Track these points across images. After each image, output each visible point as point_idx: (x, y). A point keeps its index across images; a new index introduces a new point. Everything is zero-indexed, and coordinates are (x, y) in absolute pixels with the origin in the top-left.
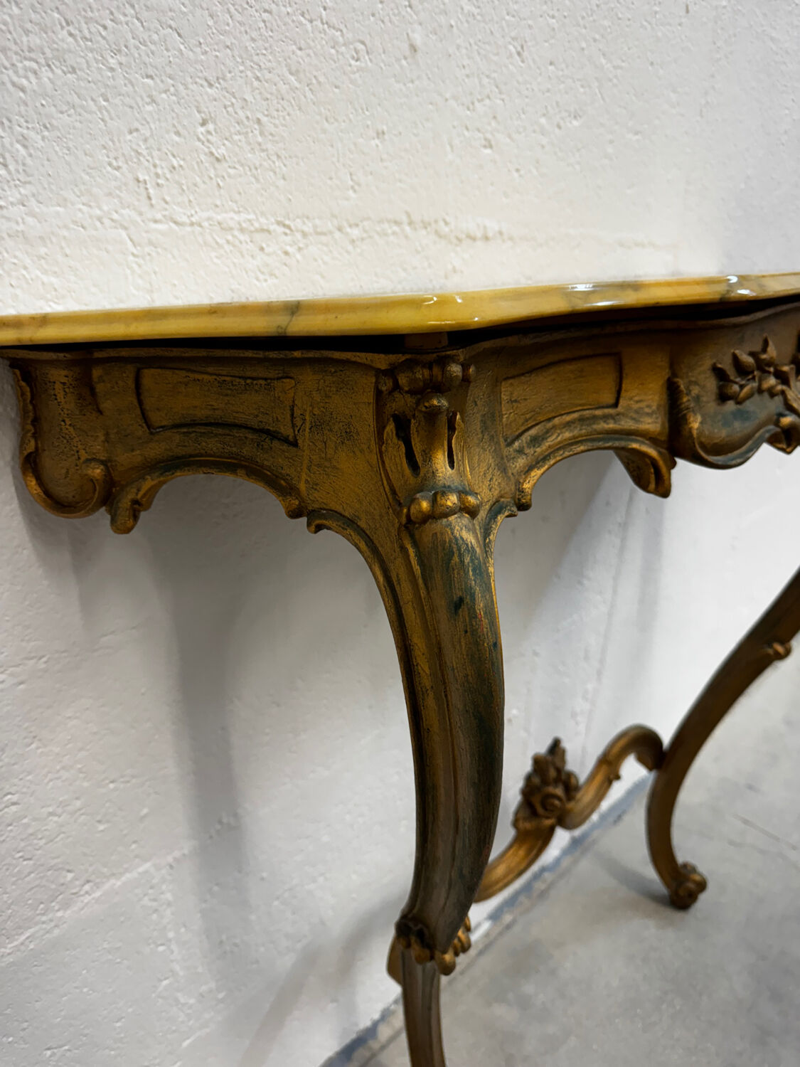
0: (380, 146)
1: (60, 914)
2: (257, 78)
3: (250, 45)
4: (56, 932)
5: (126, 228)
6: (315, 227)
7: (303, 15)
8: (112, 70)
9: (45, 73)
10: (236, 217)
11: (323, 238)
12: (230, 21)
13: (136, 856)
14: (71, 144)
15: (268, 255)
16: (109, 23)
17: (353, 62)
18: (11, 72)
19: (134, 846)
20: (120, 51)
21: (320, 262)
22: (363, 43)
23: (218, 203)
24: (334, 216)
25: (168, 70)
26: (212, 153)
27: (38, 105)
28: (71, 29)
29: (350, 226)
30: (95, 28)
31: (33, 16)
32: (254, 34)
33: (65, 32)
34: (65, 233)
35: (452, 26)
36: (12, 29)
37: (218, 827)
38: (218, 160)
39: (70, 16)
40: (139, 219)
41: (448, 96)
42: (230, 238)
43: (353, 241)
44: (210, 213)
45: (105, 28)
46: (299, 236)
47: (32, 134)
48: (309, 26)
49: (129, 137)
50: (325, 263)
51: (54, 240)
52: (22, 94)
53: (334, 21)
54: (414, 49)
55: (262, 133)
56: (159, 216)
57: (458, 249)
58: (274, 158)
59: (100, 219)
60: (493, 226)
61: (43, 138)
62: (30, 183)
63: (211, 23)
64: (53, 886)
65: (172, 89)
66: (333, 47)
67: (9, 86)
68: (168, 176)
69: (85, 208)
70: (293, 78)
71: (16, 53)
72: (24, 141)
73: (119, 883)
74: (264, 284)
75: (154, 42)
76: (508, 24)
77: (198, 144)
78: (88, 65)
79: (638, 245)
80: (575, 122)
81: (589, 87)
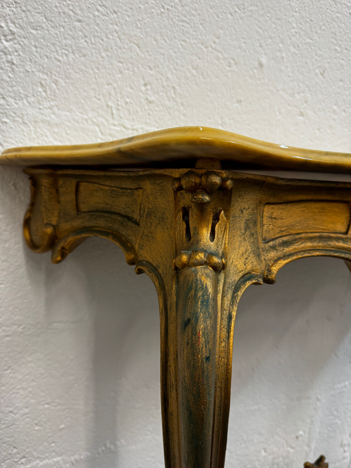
0: (239, 107)
2: (175, 69)
3: (173, 55)
5: (98, 126)
7: (202, 44)
8: (103, 58)
9: (71, 56)
12: (164, 43)
13: (54, 451)
14: (78, 86)
16: (105, 39)
17: (227, 68)
18: (55, 54)
19: (53, 445)
20: (108, 50)
22: (233, 60)
23: (148, 121)
25: (131, 60)
26: (147, 99)
27: (65, 68)
28: (87, 39)
30: (97, 39)
31: (70, 32)
32: (176, 50)
33: (83, 41)
34: (68, 124)
35: (283, 58)
36: (59, 36)
38: (150, 102)
39: (87, 34)
40: (106, 123)
41: (279, 88)
44: (144, 126)
45: (102, 40)
47: (60, 80)
48: (205, 50)
49: (107, 87)
51: (63, 126)
52: (59, 63)
53: (218, 48)
54: (261, 65)
55: (175, 93)
56: (116, 123)
58: (180, 105)
59: (86, 120)
61: (66, 82)
62: (56, 100)
63: (154, 43)
64: (5, 454)
65: (131, 69)
66: (217, 60)
67: (54, 59)
68: (124, 106)
69: (80, 115)
70: (194, 71)
71: (59, 46)
72: (56, 82)
73: (41, 464)
75: (125, 48)
76: (316, 60)
77: (141, 94)
78: (92, 54)
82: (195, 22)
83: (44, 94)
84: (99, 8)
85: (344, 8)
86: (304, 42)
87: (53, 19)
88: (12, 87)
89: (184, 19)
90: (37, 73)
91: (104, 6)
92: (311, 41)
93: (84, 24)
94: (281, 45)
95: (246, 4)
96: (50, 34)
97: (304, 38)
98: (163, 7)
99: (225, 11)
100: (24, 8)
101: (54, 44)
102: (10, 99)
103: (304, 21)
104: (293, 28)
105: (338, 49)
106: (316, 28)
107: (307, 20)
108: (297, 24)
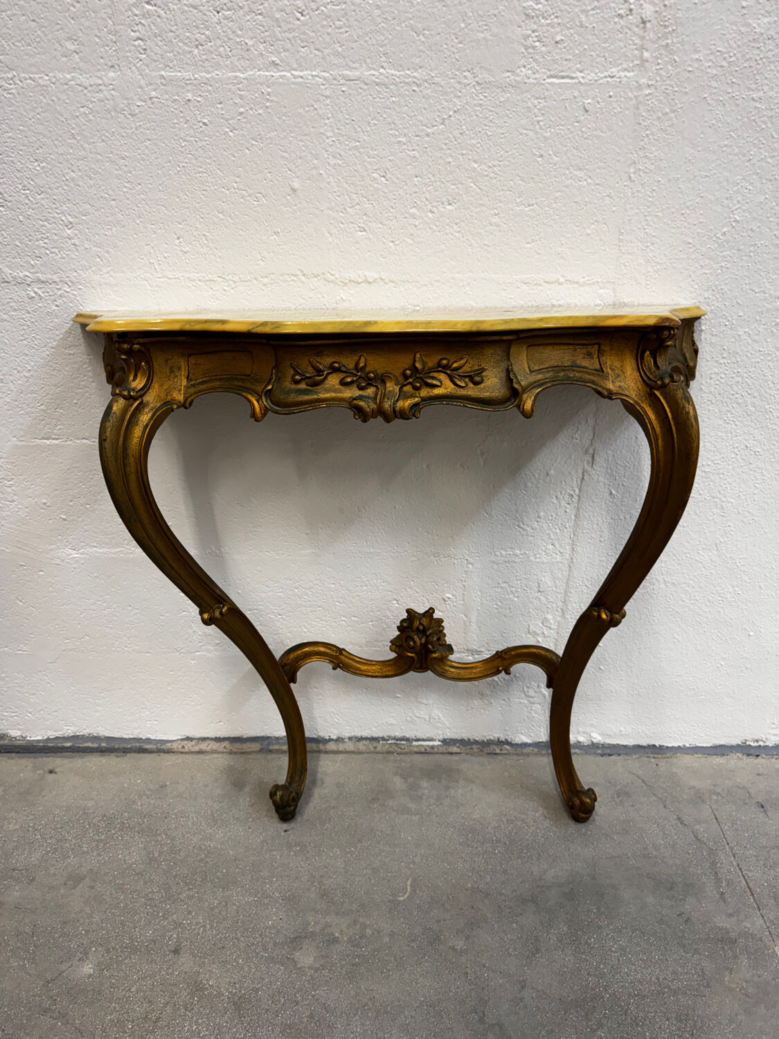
0: (277, 238)
2: (202, 218)
3: (197, 206)
4: (132, 556)
5: (147, 281)
6: (240, 278)
7: (224, 188)
8: (138, 224)
9: (114, 229)
10: (196, 275)
11: (246, 283)
12: (187, 198)
14: (124, 252)
15: (214, 291)
16: (136, 208)
17: (255, 203)
18: (102, 230)
20: (140, 217)
21: (245, 294)
22: (260, 193)
23: (187, 269)
24: (251, 273)
25: (161, 221)
26: (182, 250)
27: (112, 239)
29: (262, 277)
30: (130, 211)
31: (108, 211)
32: (199, 200)
33: (120, 215)
34: (123, 282)
35: (321, 174)
37: (210, 551)
38: (185, 253)
39: (121, 209)
40: (152, 277)
41: (323, 209)
42: (194, 284)
43: (264, 285)
44: (183, 274)
46: (231, 282)
47: (111, 250)
48: (227, 192)
49: (146, 247)
50: (249, 295)
51: (120, 285)
52: (106, 237)
53: (241, 186)
54: (294, 190)
55: (207, 240)
56: (160, 276)
57: (345, 288)
58: (215, 250)
59: (136, 277)
60: (372, 275)
61: (115, 251)
62: (111, 266)
63: (178, 200)
65: (163, 228)
66: (242, 198)
67: (102, 235)
68: (164, 260)
69: (131, 274)
70: (221, 215)
71: (104, 224)
72: (108, 252)
74: (214, 303)
75: (154, 212)
76: (370, 163)
77: (176, 247)
78: (129, 224)
79: (552, 283)
80: (449, 207)
81: (462, 184)
82: (212, 169)
83: (101, 263)
84: (126, 184)
85: (402, 87)
86: (347, 147)
87: (95, 204)
88: (79, 262)
89: (201, 170)
90: (93, 248)
91: (129, 181)
92: (358, 144)
93: (117, 201)
94: (315, 162)
95: (263, 133)
96: (95, 216)
97: (347, 143)
98: (179, 166)
99: (240, 148)
100: (74, 202)
101: (99, 224)
102: (79, 271)
103: (342, 125)
104: (328, 138)
105: (403, 140)
106: (362, 126)
107: (347, 121)
108: (333, 131)
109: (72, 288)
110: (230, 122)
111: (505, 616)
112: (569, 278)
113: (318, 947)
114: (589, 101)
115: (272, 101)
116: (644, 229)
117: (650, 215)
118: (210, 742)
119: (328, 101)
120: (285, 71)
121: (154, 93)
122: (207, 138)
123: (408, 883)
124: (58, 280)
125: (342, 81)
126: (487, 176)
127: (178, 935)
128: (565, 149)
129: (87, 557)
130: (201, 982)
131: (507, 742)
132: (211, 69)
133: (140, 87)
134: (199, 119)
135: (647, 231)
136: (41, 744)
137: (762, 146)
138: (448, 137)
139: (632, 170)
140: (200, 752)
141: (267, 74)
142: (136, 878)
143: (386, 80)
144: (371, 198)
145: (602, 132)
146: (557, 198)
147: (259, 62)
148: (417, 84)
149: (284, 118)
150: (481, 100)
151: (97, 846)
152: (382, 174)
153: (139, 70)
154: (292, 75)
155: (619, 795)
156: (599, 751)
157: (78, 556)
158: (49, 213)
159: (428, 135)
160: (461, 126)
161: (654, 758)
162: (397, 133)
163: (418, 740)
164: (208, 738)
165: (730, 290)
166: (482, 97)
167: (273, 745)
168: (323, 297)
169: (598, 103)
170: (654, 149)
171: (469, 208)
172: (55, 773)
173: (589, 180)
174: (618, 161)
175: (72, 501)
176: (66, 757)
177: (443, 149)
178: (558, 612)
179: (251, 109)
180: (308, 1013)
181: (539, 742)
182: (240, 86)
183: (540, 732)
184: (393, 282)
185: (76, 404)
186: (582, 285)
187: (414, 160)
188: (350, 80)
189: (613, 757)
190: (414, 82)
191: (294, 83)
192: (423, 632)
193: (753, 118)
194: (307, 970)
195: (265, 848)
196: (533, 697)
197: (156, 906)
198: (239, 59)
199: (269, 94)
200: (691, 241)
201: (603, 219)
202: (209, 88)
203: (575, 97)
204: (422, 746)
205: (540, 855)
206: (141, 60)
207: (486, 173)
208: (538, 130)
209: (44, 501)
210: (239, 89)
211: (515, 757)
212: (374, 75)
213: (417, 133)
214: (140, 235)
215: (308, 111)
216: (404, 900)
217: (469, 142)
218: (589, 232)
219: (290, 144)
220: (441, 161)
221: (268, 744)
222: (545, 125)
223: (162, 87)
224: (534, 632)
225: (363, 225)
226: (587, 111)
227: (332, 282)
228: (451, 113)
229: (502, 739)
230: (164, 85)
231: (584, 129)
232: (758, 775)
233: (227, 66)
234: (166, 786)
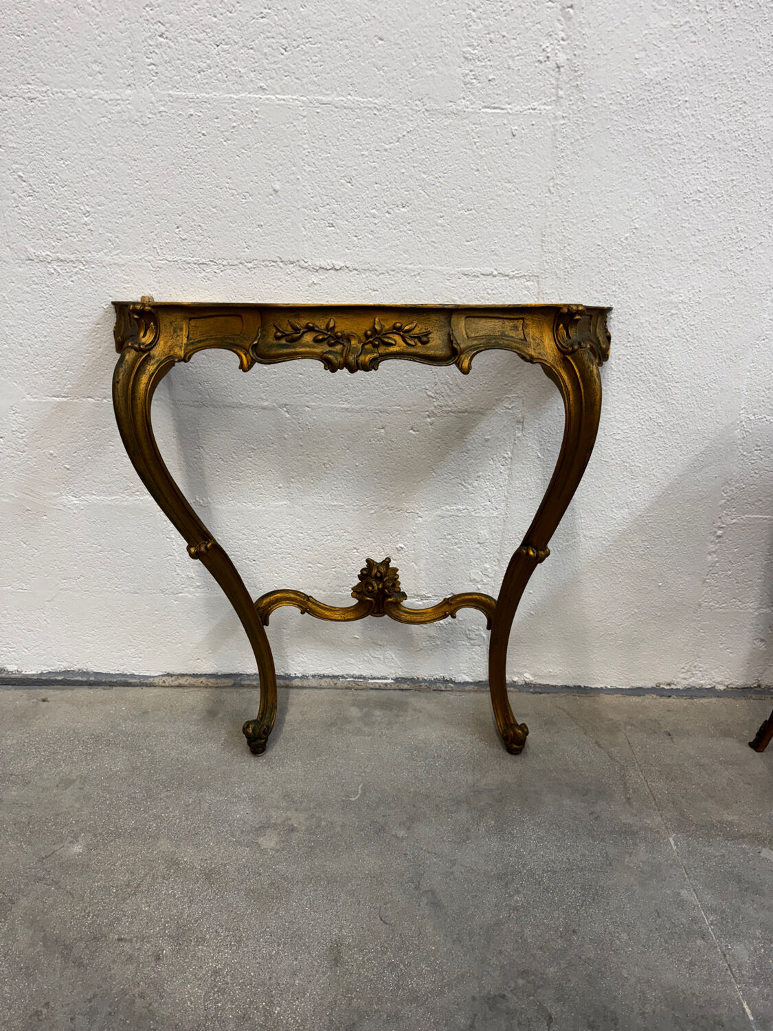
0: (261, 231)
1: (128, 497)
2: (199, 211)
3: (195, 201)
4: (126, 503)
5: (150, 262)
6: (228, 263)
7: (217, 187)
8: (145, 215)
9: (124, 218)
10: (192, 259)
11: (233, 267)
12: (186, 194)
16: (143, 201)
17: (243, 200)
18: (114, 219)
20: (147, 209)
22: (247, 192)
23: (184, 254)
24: (237, 259)
25: (164, 213)
26: (181, 238)
29: (247, 262)
30: (139, 203)
31: (121, 203)
32: (197, 197)
33: (130, 206)
35: (298, 179)
38: (184, 240)
39: (131, 202)
40: (154, 259)
41: (299, 207)
42: (190, 266)
43: (249, 269)
46: (221, 266)
47: (120, 235)
48: (220, 191)
49: (151, 234)
50: (235, 277)
52: (118, 225)
53: (232, 187)
54: (276, 191)
55: (201, 230)
56: (161, 259)
57: (316, 274)
58: (208, 238)
60: (339, 264)
61: (124, 236)
62: (120, 249)
63: (179, 196)
65: (165, 219)
66: (232, 196)
67: (114, 223)
69: (137, 256)
70: (214, 210)
71: (116, 214)
72: (118, 237)
75: (158, 205)
76: (338, 171)
77: (176, 235)
79: (488, 275)
80: (403, 210)
81: (413, 190)
82: (208, 172)
84: (136, 181)
85: (366, 111)
86: (320, 158)
87: (109, 197)
89: (199, 172)
90: (106, 234)
91: (139, 179)
92: (329, 155)
93: (128, 195)
94: (294, 168)
95: (251, 144)
96: (109, 207)
97: (320, 154)
98: (181, 168)
99: (232, 155)
101: (112, 213)
102: (93, 253)
103: (316, 140)
104: (304, 149)
105: (366, 153)
106: (333, 141)
107: (320, 137)
108: (308, 144)
109: (86, 267)
110: (225, 134)
111: (450, 564)
112: (501, 272)
113: (279, 834)
114: (516, 128)
115: (259, 118)
116: (562, 232)
117: (567, 221)
118: (188, 678)
119: (305, 120)
120: (271, 94)
121: (163, 108)
122: (204, 146)
123: (360, 787)
124: (74, 259)
125: (316, 105)
126: (434, 185)
127: (157, 824)
128: (497, 165)
129: (86, 503)
130: (177, 859)
131: (451, 681)
132: (211, 91)
133: (152, 103)
134: (199, 131)
135: (564, 234)
136: (36, 678)
137: (654, 168)
138: (403, 152)
139: (551, 184)
140: (180, 686)
141: (256, 96)
142: (121, 782)
143: (353, 105)
144: (339, 200)
145: (526, 152)
146: (491, 205)
147: (250, 87)
148: (377, 109)
149: (269, 132)
150: (429, 123)
151: (86, 757)
152: (348, 181)
153: (151, 89)
154: (277, 98)
155: (546, 724)
156: (531, 690)
157: (78, 502)
158: (71, 203)
159: (386, 150)
160: (413, 144)
161: (579, 696)
162: (361, 148)
163: (374, 678)
164: (186, 675)
165: (633, 285)
166: (430, 122)
167: (245, 680)
168: (298, 281)
169: (523, 129)
170: (569, 168)
171: (419, 210)
172: (48, 701)
173: (517, 191)
174: (540, 176)
175: (76, 452)
176: (58, 689)
177: (398, 162)
178: (495, 561)
179: (242, 124)
180: (269, 882)
181: (480, 682)
182: (234, 105)
183: (481, 672)
184: (356, 270)
185: (84, 366)
186: (512, 278)
187: (375, 170)
188: (323, 104)
189: (543, 695)
190: (375, 108)
191: (277, 105)
192: (380, 579)
193: (647, 146)
194: (269, 850)
195: (235, 760)
196: (473, 639)
197: (138, 803)
198: (234, 84)
199: (257, 112)
200: (600, 244)
201: (529, 223)
202: (209, 106)
203: (504, 124)
204: (377, 683)
205: (475, 768)
206: (153, 81)
207: (433, 183)
208: (476, 150)
209: (52, 452)
210: (233, 108)
211: (458, 694)
212: (343, 101)
213: (377, 148)
214: (147, 224)
215: (288, 127)
216: (356, 801)
217: (419, 157)
218: (517, 233)
219: (273, 153)
220: (396, 171)
221: (241, 680)
222: (480, 146)
223: (170, 103)
224: (475, 579)
225: (332, 222)
226: (514, 136)
227: (306, 268)
228: (405, 133)
229: (447, 678)
230: (172, 102)
231: (512, 150)
232: (669, 711)
233: (223, 89)
234: (148, 712)
